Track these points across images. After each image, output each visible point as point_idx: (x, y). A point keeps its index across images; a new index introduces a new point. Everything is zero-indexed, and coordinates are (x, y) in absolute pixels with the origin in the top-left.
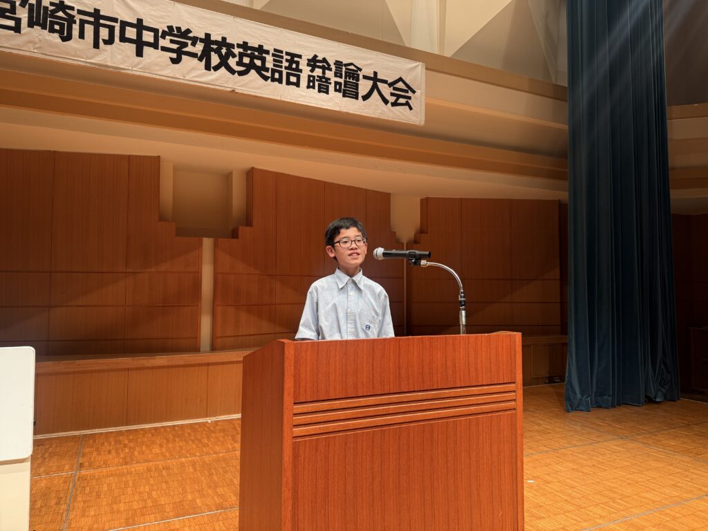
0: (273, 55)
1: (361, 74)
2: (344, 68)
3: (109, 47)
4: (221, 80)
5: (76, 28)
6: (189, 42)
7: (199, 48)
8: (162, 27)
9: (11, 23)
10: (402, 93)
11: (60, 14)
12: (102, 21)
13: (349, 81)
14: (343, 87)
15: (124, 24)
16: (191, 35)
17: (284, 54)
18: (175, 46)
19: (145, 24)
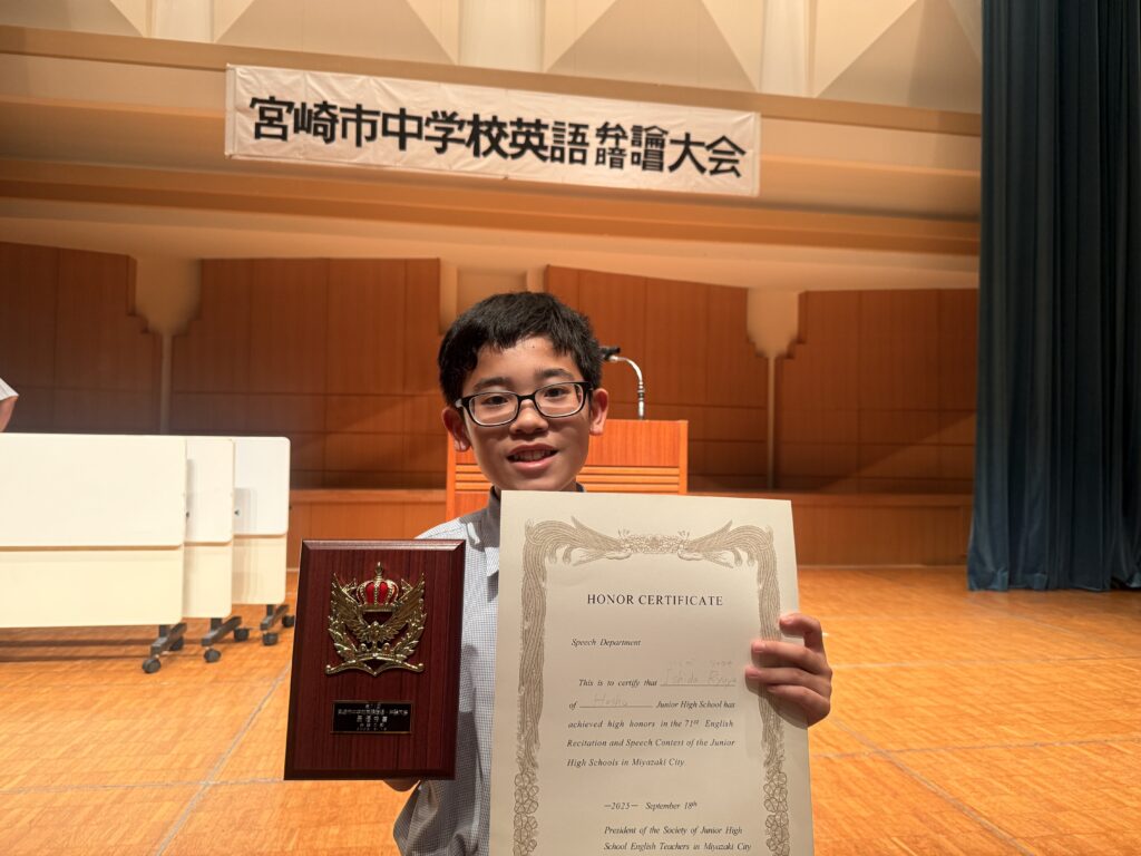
0: (554, 129)
1: (667, 139)
2: (644, 135)
3: (371, 144)
4: (492, 166)
5: (339, 127)
6: (456, 127)
7: (467, 132)
8: (426, 114)
9: (278, 131)
10: (725, 155)
11: (324, 115)
12: (364, 117)
13: (651, 150)
14: (642, 158)
15: (386, 116)
16: (457, 118)
17: (567, 127)
18: (440, 134)
19: (408, 113)
